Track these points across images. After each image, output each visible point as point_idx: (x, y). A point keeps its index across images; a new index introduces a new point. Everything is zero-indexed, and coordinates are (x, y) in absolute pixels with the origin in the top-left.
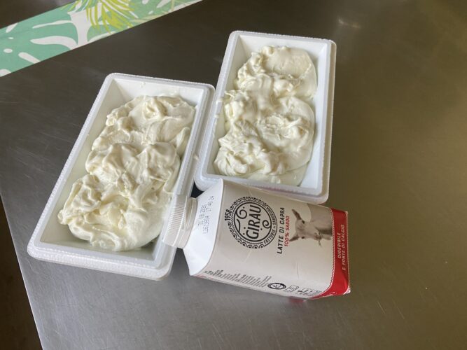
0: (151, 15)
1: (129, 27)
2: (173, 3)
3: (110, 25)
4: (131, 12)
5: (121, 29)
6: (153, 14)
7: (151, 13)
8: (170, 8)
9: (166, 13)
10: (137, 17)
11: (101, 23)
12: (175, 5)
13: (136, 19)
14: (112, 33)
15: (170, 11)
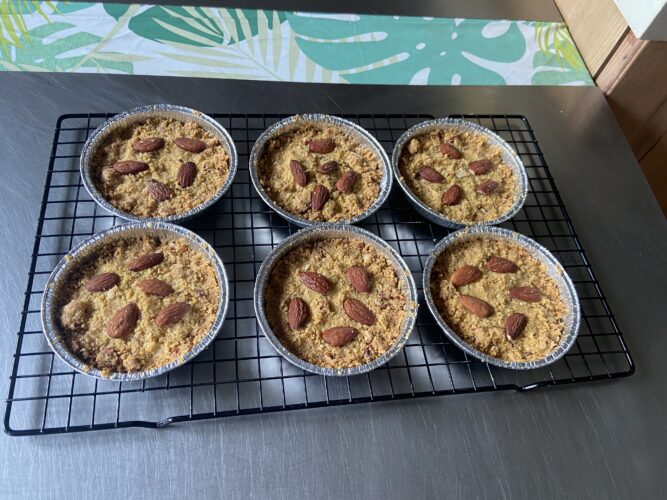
0: (36, 65)
2: (84, 61)
4: (13, 49)
6: (41, 65)
8: (73, 65)
10: (14, 59)
12: (83, 65)
13: (10, 61)
15: (68, 71)
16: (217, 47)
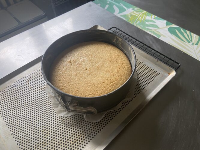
1: (130, 23)
2: (150, 30)
3: (129, 18)
4: (139, 21)
5: (129, 21)
7: (141, 26)
8: (147, 30)
9: (144, 30)
10: (137, 23)
11: (129, 16)
14: (126, 20)
16: (187, 43)
